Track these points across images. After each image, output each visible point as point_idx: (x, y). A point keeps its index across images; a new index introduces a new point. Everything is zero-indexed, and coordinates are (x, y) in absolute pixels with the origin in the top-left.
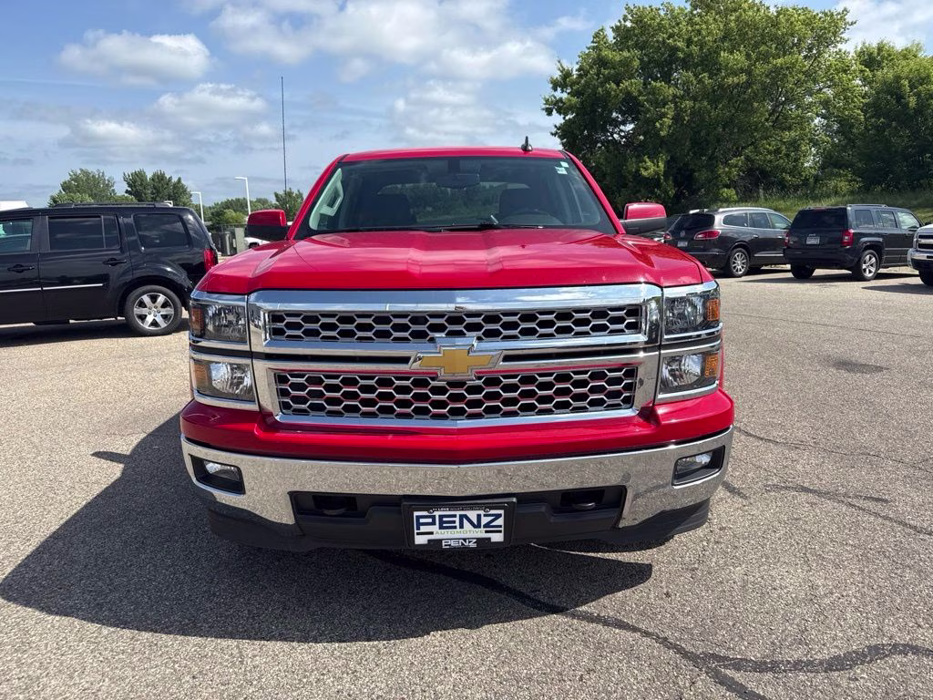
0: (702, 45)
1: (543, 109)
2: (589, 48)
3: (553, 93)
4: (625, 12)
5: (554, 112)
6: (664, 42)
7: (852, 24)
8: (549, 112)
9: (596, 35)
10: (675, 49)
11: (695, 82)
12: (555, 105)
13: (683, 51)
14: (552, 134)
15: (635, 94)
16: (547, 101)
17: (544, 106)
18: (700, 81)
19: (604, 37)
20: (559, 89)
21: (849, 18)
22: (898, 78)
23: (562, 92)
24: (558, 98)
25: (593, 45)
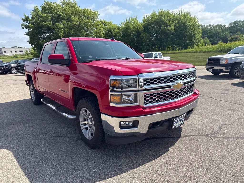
0: (67, 14)
1: (21, 27)
2: (33, 11)
3: (23, 22)
4: (44, 2)
5: (25, 28)
6: (57, 13)
7: (99, 15)
8: (23, 28)
9: (35, 7)
10: (60, 15)
11: (66, 24)
12: (25, 26)
13: (62, 15)
14: (25, 35)
15: (50, 26)
16: (22, 25)
17: (21, 26)
18: (68, 24)
19: (38, 8)
20: (25, 22)
21: (99, 13)
22: (110, 28)
23: (26, 22)
24: (25, 24)
25: (34, 10)
